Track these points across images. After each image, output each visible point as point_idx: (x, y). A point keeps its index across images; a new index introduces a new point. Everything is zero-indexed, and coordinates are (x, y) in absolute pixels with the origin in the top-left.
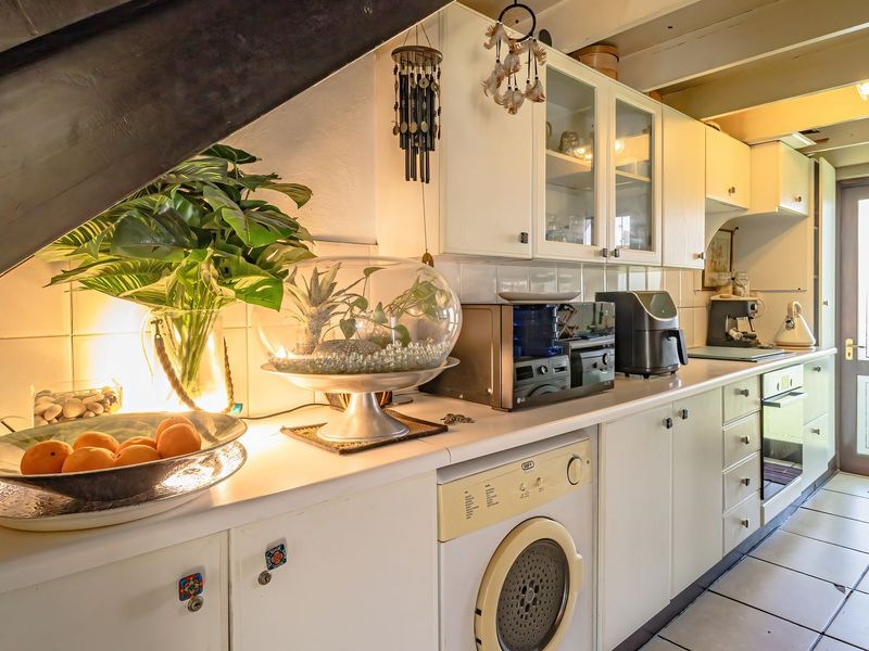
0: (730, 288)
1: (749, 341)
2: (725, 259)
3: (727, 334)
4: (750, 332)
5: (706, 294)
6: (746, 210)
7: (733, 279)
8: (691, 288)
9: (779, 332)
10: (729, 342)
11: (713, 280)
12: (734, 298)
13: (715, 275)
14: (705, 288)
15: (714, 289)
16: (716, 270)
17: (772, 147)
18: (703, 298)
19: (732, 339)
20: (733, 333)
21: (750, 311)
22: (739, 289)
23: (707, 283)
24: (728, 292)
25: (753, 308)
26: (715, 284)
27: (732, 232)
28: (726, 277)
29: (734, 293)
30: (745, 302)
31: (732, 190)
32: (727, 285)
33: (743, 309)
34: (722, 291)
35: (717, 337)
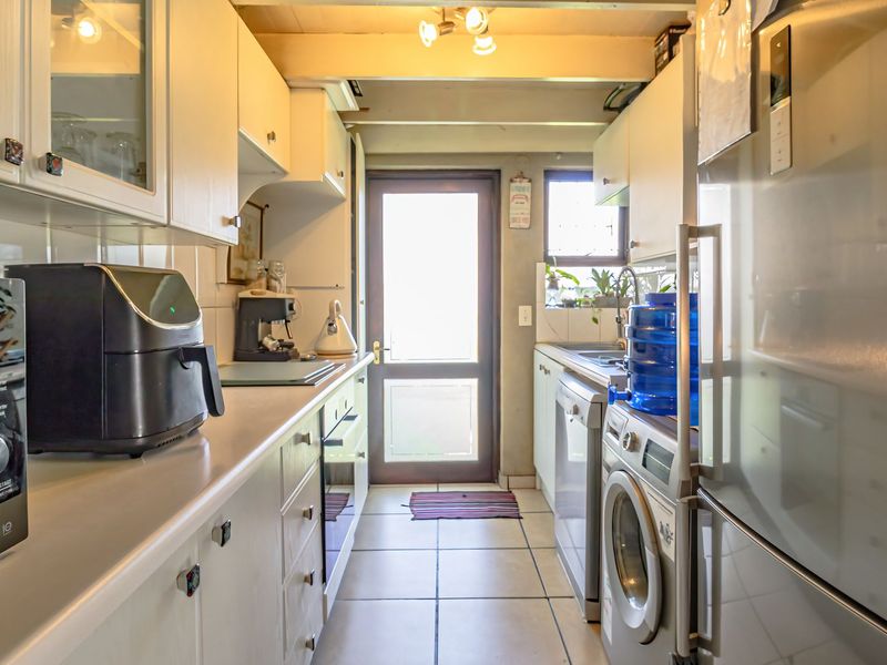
0: (264, 281)
1: (286, 353)
2: (255, 244)
3: (260, 344)
4: (287, 340)
5: (232, 289)
6: (285, 173)
7: (267, 270)
8: (212, 280)
9: (320, 338)
10: (265, 355)
11: (241, 272)
12: (269, 294)
13: (243, 265)
14: (231, 281)
15: (242, 283)
16: (244, 258)
17: (317, 96)
18: (228, 294)
19: (266, 349)
20: (269, 343)
21: (288, 312)
22: (274, 283)
23: (233, 275)
24: (260, 287)
25: (291, 308)
26: (243, 277)
27: (262, 210)
28: (258, 266)
29: (268, 288)
30: (282, 301)
31: (272, 136)
32: (260, 277)
33: (279, 310)
34: (253, 284)
35: (248, 349)
